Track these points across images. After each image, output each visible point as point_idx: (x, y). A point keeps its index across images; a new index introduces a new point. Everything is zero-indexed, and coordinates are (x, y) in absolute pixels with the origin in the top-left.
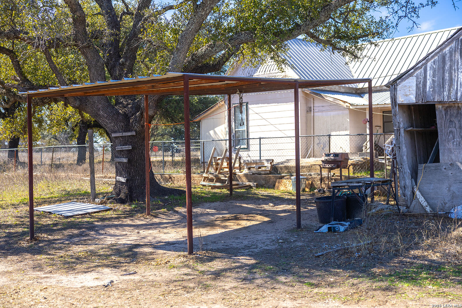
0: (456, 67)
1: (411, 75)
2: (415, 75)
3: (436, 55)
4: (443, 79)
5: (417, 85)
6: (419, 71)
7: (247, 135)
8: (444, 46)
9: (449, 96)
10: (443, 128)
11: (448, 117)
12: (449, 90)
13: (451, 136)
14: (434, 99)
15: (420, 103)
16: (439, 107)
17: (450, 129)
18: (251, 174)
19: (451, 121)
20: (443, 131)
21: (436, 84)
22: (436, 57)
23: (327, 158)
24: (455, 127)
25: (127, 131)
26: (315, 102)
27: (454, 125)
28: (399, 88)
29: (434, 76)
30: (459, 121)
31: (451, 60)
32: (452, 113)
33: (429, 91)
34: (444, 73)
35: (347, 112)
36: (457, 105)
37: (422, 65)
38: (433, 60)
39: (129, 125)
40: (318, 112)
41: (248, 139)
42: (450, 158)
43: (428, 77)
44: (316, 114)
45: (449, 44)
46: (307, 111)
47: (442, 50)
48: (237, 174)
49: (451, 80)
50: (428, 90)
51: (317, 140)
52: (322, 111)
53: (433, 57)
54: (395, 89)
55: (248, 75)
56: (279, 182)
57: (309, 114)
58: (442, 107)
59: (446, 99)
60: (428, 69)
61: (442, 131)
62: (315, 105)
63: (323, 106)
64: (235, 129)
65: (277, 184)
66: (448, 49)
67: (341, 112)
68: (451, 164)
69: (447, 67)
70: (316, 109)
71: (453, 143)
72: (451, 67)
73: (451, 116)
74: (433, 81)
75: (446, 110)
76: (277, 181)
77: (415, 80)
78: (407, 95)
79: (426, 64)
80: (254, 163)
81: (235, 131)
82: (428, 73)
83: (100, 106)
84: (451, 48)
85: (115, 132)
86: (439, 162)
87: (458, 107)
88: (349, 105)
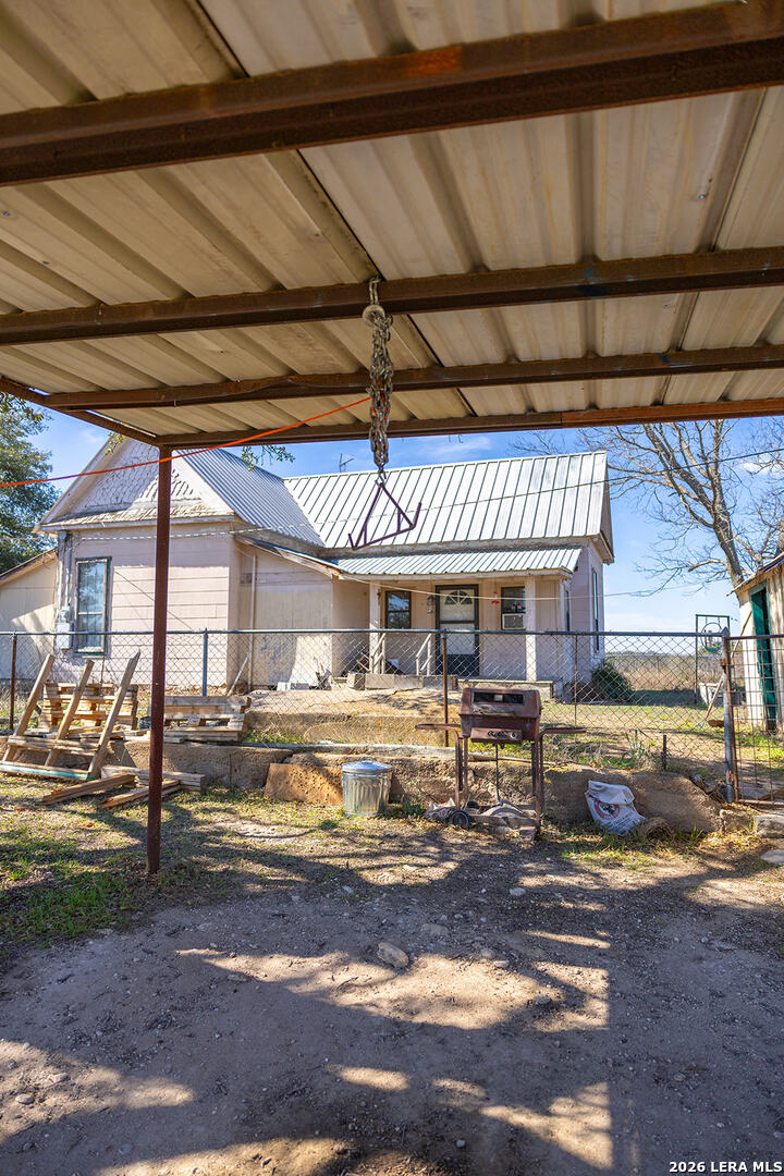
7: (106, 626)
18: (177, 740)
26: (260, 562)
35: (329, 587)
40: (265, 584)
41: (107, 634)
44: (259, 588)
46: (242, 582)
48: (127, 738)
51: (259, 644)
52: (274, 583)
55: (114, 500)
56: (279, 774)
57: (246, 588)
62: (259, 571)
63: (276, 574)
64: (78, 611)
65: (271, 778)
67: (315, 586)
70: (262, 579)
76: (272, 770)
80: (183, 707)
81: (78, 616)
88: (337, 574)
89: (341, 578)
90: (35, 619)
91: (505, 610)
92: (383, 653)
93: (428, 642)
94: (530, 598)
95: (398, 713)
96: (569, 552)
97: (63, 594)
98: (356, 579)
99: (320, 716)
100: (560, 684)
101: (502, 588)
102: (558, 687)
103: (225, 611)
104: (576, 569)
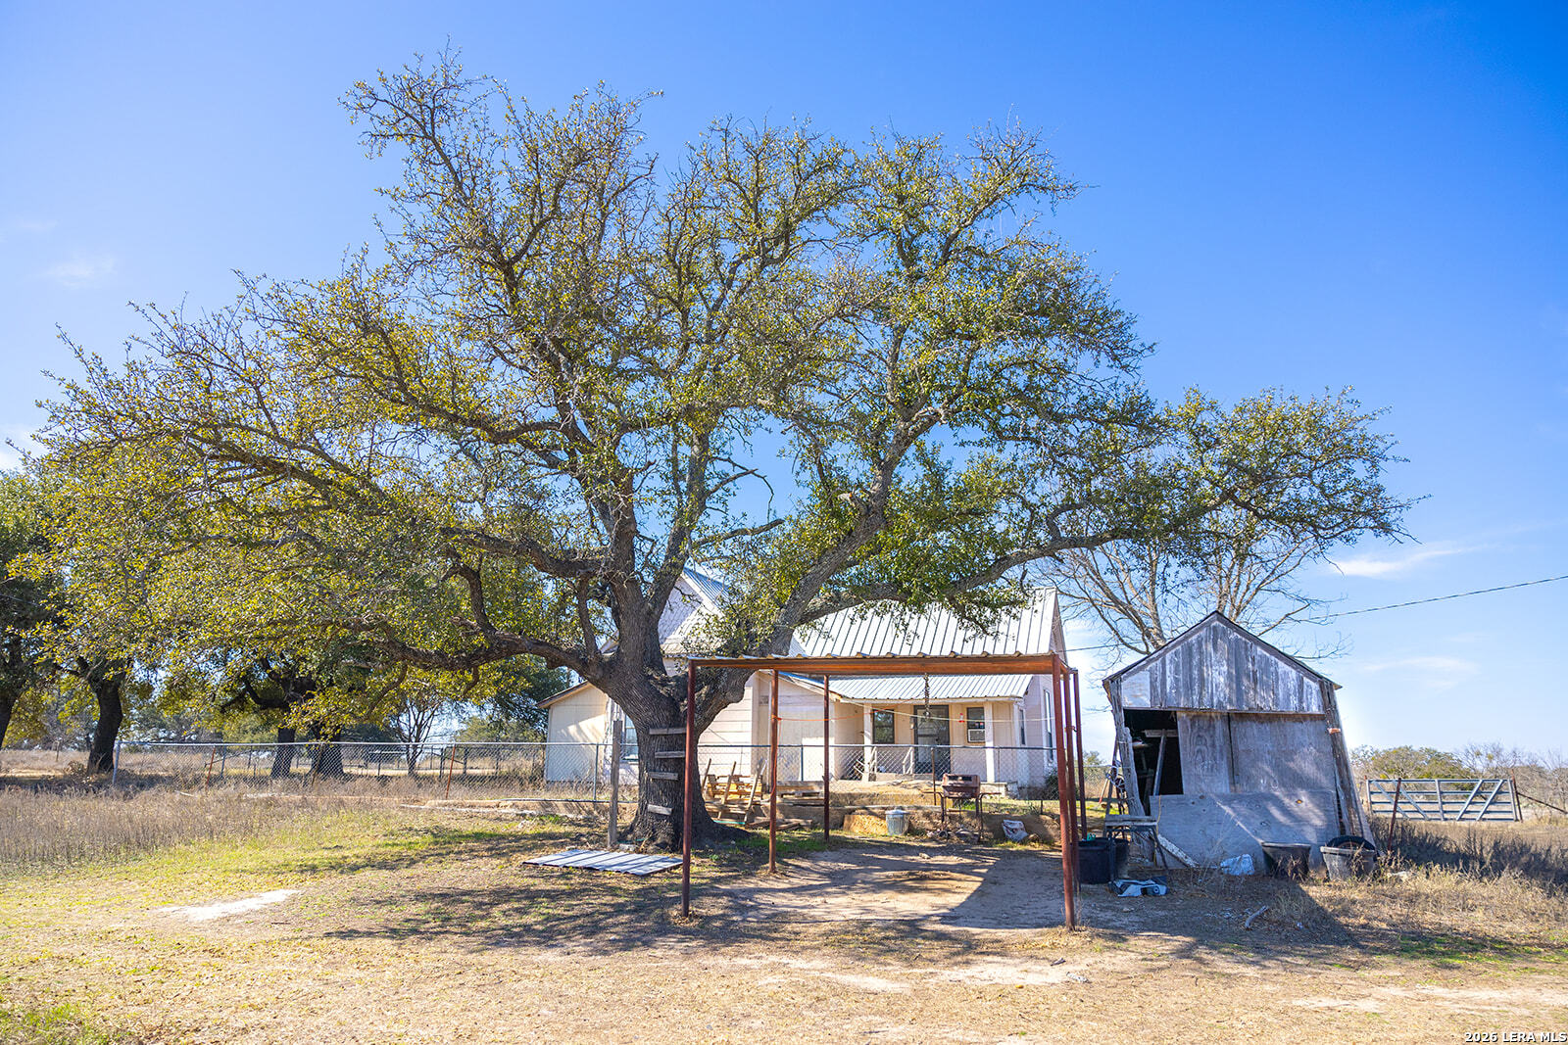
0: (1209, 663)
1: (1142, 668)
2: (1148, 668)
3: (1179, 643)
4: (1191, 677)
5: (1151, 682)
6: (1154, 664)
8: (1189, 633)
9: (1200, 702)
10: (1188, 745)
11: (1195, 731)
12: (1201, 694)
13: (1200, 757)
14: (1178, 704)
15: (1157, 708)
16: (1181, 715)
17: (1198, 747)
18: (790, 804)
19: (1199, 736)
20: (1188, 749)
21: (1181, 684)
22: (1179, 647)
23: (952, 782)
24: (1205, 745)
25: (674, 727)
27: (1204, 741)
28: (1124, 684)
29: (1177, 672)
30: (1211, 737)
31: (1201, 653)
32: (1201, 725)
33: (1171, 692)
34: (1190, 669)
36: (1208, 714)
37: (1160, 656)
38: (1173, 651)
39: (678, 716)
42: (1198, 788)
43: (1168, 673)
45: (1197, 631)
46: (761, 703)
47: (1187, 638)
49: (1202, 680)
50: (1168, 691)
52: (787, 705)
53: (1174, 646)
54: (1119, 687)
56: (849, 820)
57: (764, 708)
58: (1187, 715)
59: (1196, 706)
60: (1168, 662)
61: (1185, 749)
63: (789, 697)
65: (846, 822)
66: (1195, 637)
67: (820, 707)
68: (1202, 797)
69: (1195, 662)
71: (1203, 766)
72: (1201, 662)
73: (1200, 729)
74: (1177, 680)
75: (1193, 720)
76: (846, 818)
77: (1148, 676)
78: (1136, 696)
79: (1164, 654)
80: (791, 788)
82: (1168, 667)
83: (634, 680)
84: (1199, 637)
85: (654, 727)
86: (1182, 793)
87: (1211, 717)
88: (839, 698)
89: (842, 701)
90: (580, 730)
91: (970, 726)
92: (875, 761)
93: (910, 752)
94: (988, 718)
95: (905, 792)
96: (1023, 676)
97: (612, 711)
98: (854, 701)
99: (861, 794)
100: (1015, 786)
101: (968, 709)
102: (1013, 788)
103: (748, 726)
104: (1026, 693)
